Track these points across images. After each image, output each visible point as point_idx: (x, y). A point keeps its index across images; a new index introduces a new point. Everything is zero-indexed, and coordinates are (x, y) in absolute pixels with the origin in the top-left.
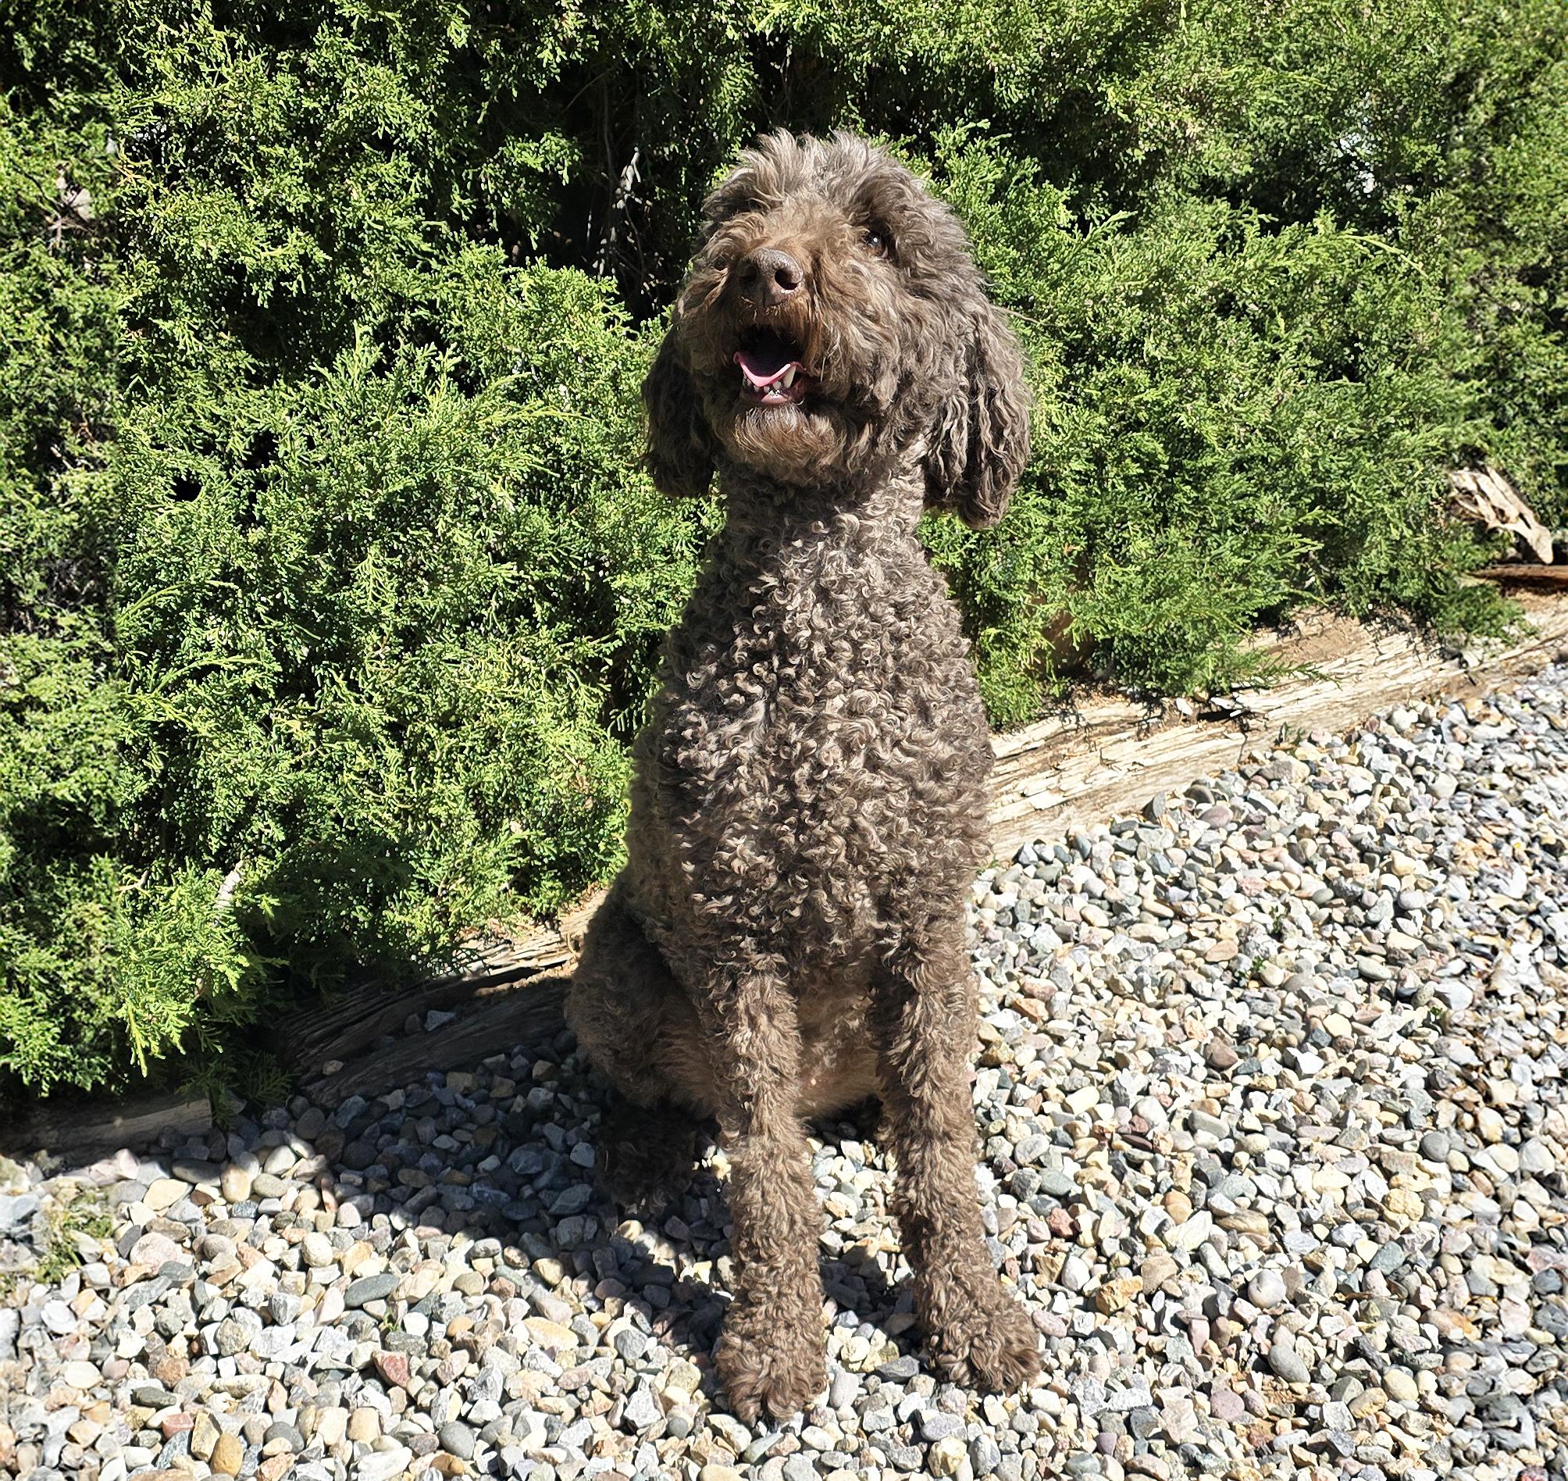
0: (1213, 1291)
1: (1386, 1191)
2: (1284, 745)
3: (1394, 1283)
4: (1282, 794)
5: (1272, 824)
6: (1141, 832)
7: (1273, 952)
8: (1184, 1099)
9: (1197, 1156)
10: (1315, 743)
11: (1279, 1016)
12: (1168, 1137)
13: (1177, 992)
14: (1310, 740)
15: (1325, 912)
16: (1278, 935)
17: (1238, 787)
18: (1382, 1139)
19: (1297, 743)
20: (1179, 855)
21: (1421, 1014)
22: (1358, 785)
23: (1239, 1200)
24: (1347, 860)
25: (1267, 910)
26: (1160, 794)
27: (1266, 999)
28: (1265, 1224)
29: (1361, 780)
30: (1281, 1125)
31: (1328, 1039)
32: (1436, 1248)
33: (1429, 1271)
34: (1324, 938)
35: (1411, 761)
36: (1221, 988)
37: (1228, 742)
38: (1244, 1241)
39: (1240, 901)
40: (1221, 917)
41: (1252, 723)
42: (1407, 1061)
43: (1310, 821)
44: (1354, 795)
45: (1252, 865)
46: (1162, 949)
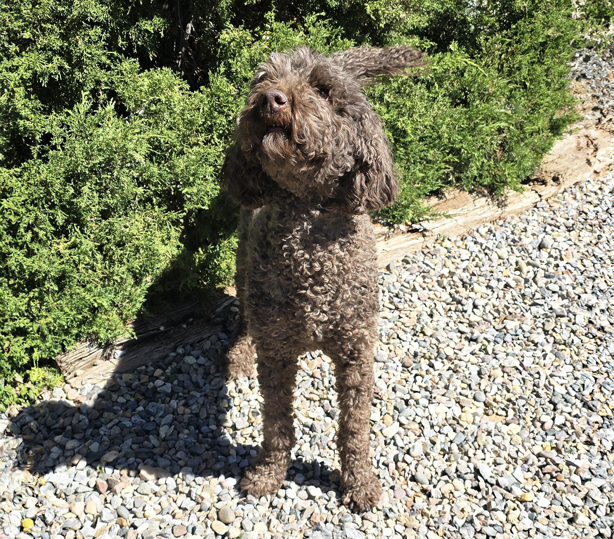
0: (397, 452)
1: (460, 413)
2: (438, 241)
3: (460, 447)
4: (436, 261)
5: (432, 272)
6: (385, 276)
7: (429, 323)
8: (393, 380)
9: (396, 401)
10: (450, 240)
11: (429, 348)
12: (386, 395)
13: (394, 338)
14: (449, 240)
15: (449, 307)
16: (431, 316)
17: (421, 257)
18: (461, 394)
19: (443, 241)
20: (398, 285)
21: (479, 346)
22: (464, 257)
23: (409, 418)
24: (458, 287)
25: (428, 306)
26: (393, 261)
27: (424, 341)
28: (417, 426)
29: (465, 255)
30: (426, 389)
31: (445, 356)
32: (475, 435)
33: (473, 443)
34: (448, 316)
35: (484, 247)
36: (410, 336)
37: (417, 241)
38: (410, 433)
39: (418, 303)
40: (412, 309)
41: (427, 234)
42: (473, 364)
43: (445, 272)
44: (462, 261)
45: (424, 289)
46: (390, 322)
